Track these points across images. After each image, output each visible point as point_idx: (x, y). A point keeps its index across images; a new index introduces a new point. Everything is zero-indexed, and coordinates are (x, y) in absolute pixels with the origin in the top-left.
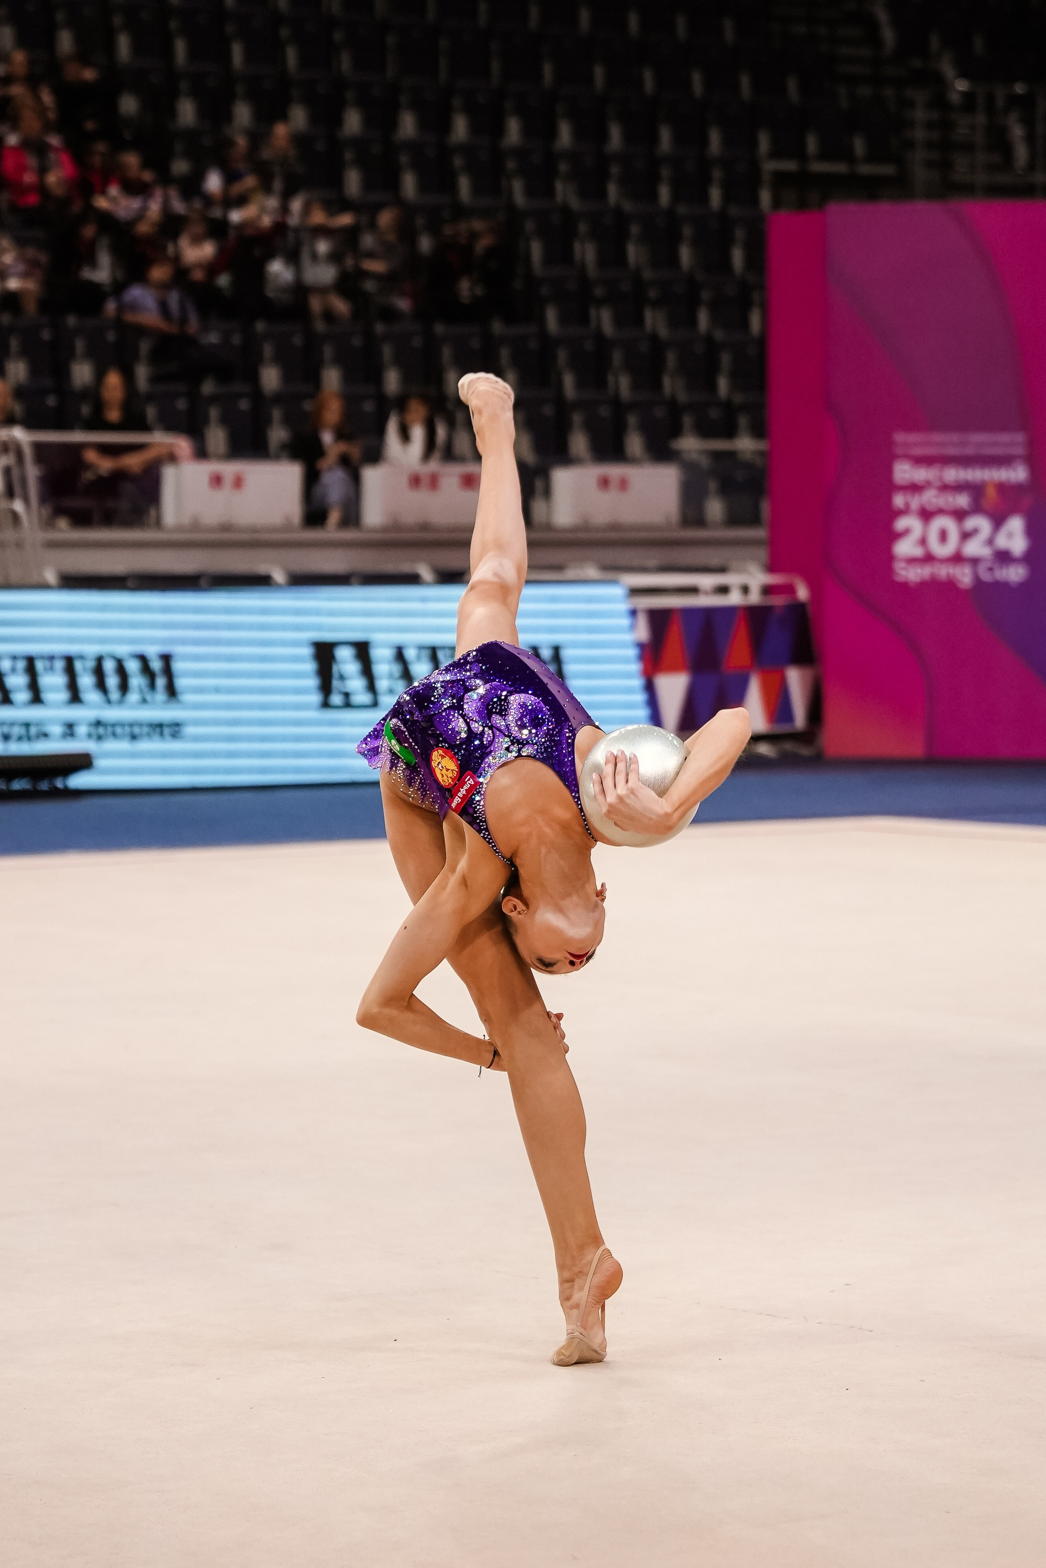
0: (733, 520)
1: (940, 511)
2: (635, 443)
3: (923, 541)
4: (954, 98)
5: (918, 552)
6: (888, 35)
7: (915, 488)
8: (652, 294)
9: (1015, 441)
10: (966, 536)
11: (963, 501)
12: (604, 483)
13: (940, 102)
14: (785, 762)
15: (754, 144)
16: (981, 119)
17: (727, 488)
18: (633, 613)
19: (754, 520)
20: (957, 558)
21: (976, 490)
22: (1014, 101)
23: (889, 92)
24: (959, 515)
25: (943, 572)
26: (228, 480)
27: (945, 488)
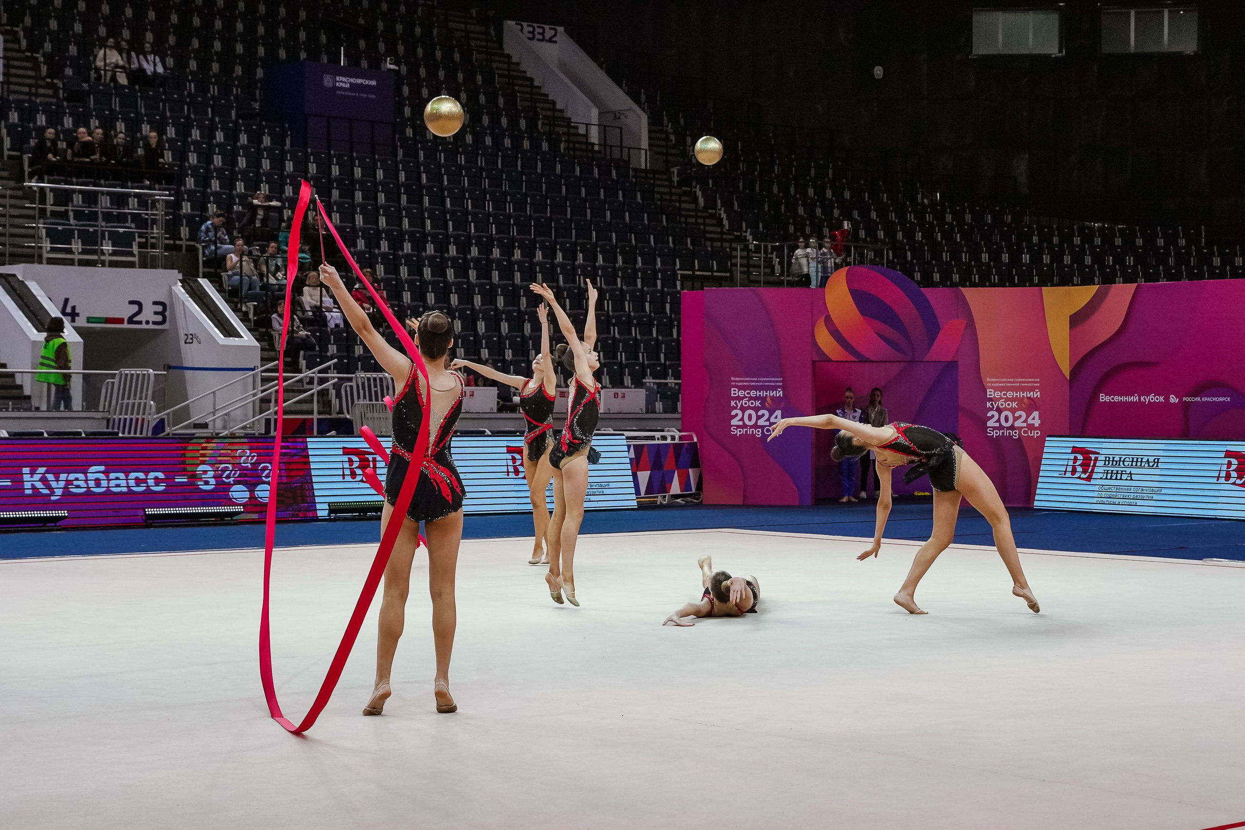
0: (665, 411)
1: (749, 408)
2: (627, 380)
3: (742, 419)
4: (752, 247)
5: (741, 423)
6: (726, 223)
7: (739, 398)
8: (635, 322)
9: (777, 380)
10: (759, 417)
11: (758, 404)
12: (616, 395)
13: (746, 248)
14: (688, 506)
15: (675, 264)
16: (763, 255)
17: (664, 397)
18: (629, 446)
19: (675, 410)
20: (755, 426)
21: (763, 399)
22: (774, 248)
23: (726, 245)
24: (756, 409)
25: (750, 431)
26: (468, 394)
27: (751, 398)
